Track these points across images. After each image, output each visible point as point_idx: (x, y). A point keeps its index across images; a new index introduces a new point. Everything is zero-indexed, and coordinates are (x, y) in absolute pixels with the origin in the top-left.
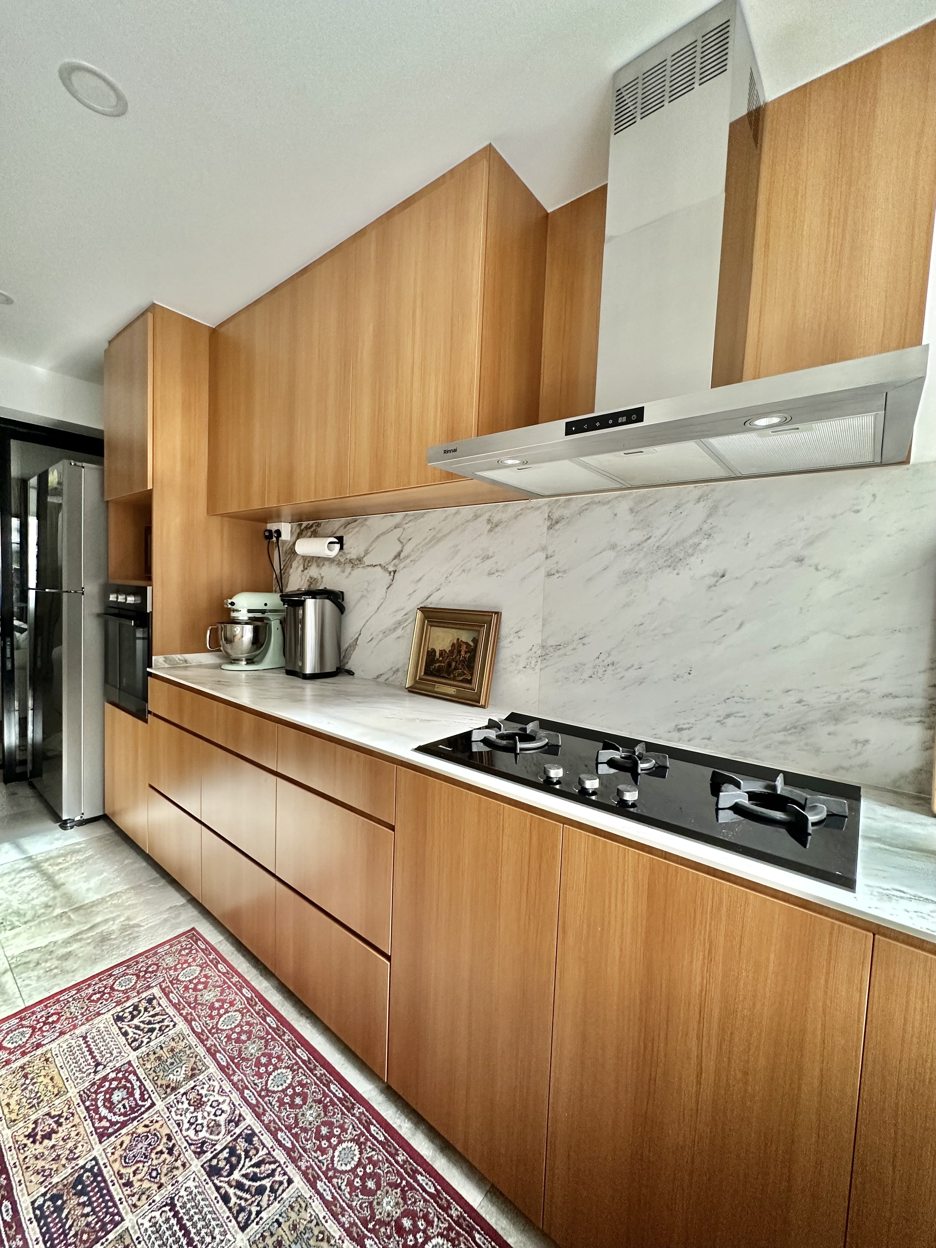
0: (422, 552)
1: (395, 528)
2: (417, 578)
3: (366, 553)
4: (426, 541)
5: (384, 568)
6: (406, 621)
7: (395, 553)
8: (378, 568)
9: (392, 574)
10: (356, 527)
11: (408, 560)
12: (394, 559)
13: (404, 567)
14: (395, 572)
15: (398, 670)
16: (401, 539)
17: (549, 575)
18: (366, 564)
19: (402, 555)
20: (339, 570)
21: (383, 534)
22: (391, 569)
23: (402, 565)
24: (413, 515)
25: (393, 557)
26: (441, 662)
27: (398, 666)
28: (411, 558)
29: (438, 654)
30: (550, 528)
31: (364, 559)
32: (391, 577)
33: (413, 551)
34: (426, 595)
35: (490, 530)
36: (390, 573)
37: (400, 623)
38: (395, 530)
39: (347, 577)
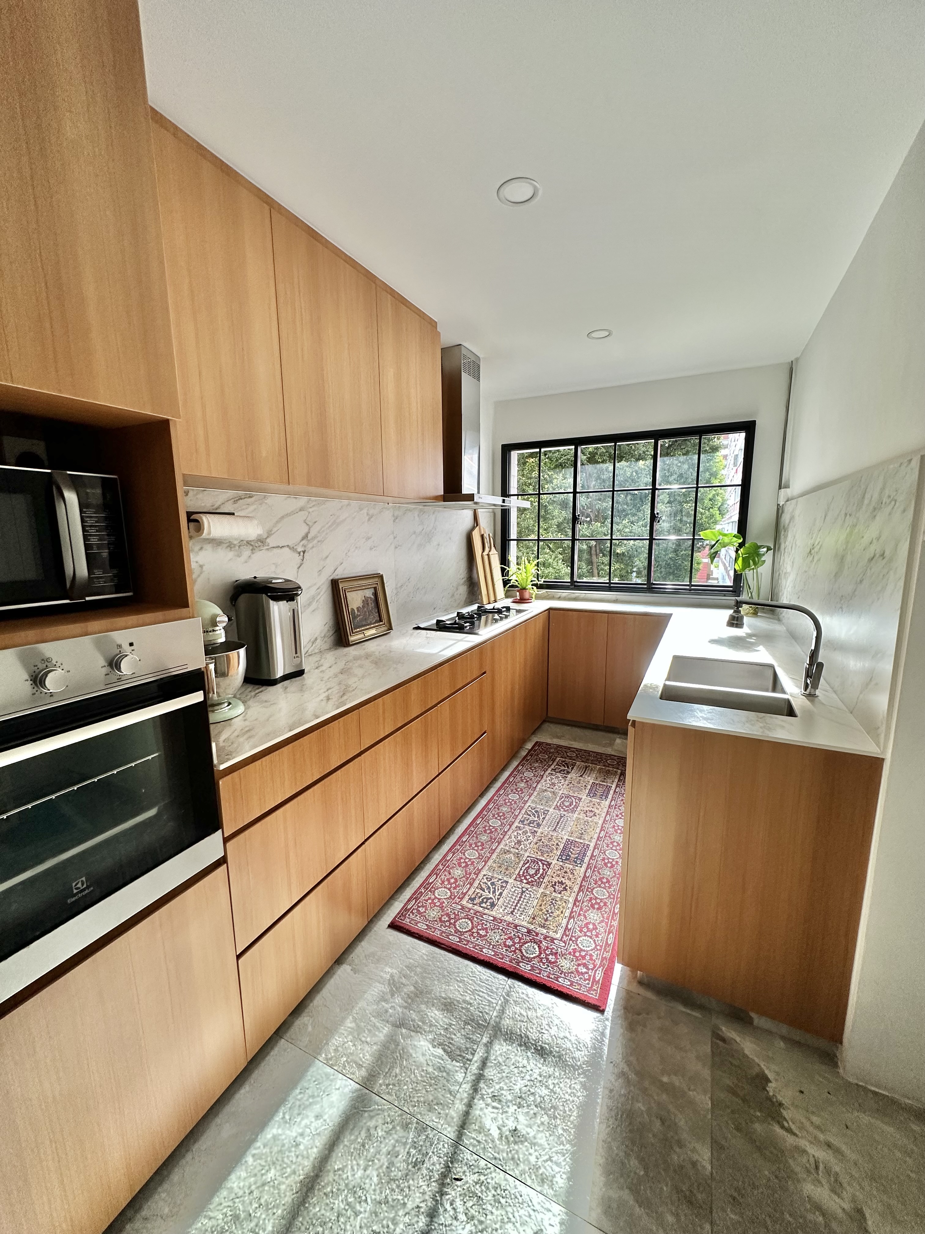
0: (327, 534)
1: (300, 510)
2: (324, 556)
3: (270, 534)
4: (329, 524)
5: (293, 549)
6: (319, 594)
7: (303, 534)
8: (287, 549)
9: (302, 554)
10: (253, 504)
11: (315, 541)
12: (302, 540)
13: (313, 547)
14: (304, 552)
15: (316, 639)
16: (307, 522)
17: (396, 548)
18: (271, 545)
19: (310, 536)
20: (231, 554)
21: (287, 515)
22: (300, 549)
23: (310, 545)
24: (315, 501)
25: (300, 538)
26: (360, 616)
27: (315, 636)
28: (319, 539)
29: (356, 611)
30: (394, 521)
31: (268, 540)
32: (301, 557)
33: (319, 532)
34: (333, 569)
35: (369, 520)
36: (299, 553)
37: (313, 598)
38: (300, 513)
39: (246, 562)
